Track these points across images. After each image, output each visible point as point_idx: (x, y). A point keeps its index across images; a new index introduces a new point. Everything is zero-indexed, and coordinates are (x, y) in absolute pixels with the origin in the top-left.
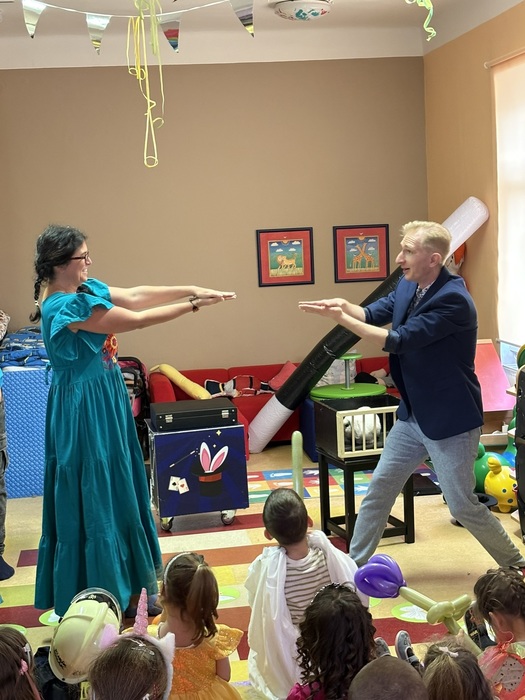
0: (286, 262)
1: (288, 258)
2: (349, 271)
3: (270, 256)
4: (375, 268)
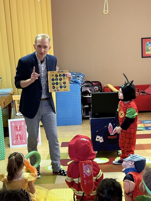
3: (146, 47)
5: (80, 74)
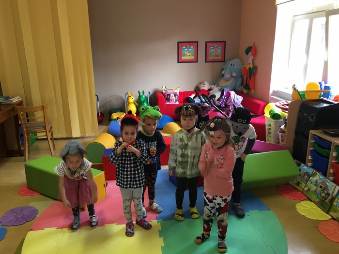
0: (188, 54)
1: (189, 53)
2: (210, 58)
3: (183, 51)
4: (220, 58)
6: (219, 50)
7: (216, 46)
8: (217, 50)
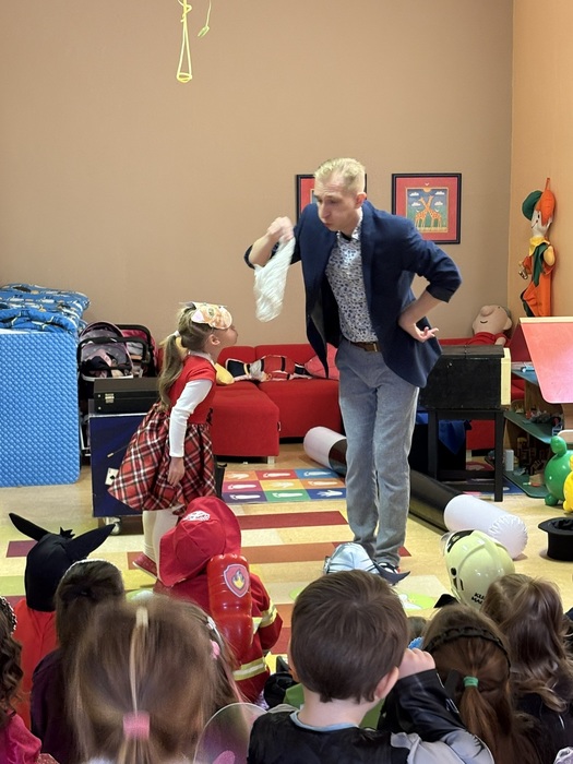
4: (443, 229)
5: (73, 297)
6: (439, 204)
7: (427, 190)
8: (433, 202)
